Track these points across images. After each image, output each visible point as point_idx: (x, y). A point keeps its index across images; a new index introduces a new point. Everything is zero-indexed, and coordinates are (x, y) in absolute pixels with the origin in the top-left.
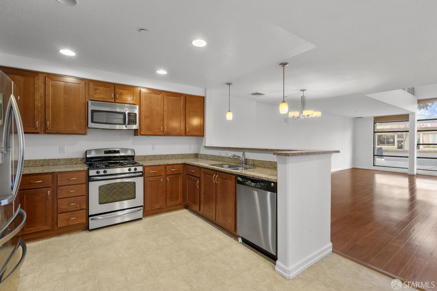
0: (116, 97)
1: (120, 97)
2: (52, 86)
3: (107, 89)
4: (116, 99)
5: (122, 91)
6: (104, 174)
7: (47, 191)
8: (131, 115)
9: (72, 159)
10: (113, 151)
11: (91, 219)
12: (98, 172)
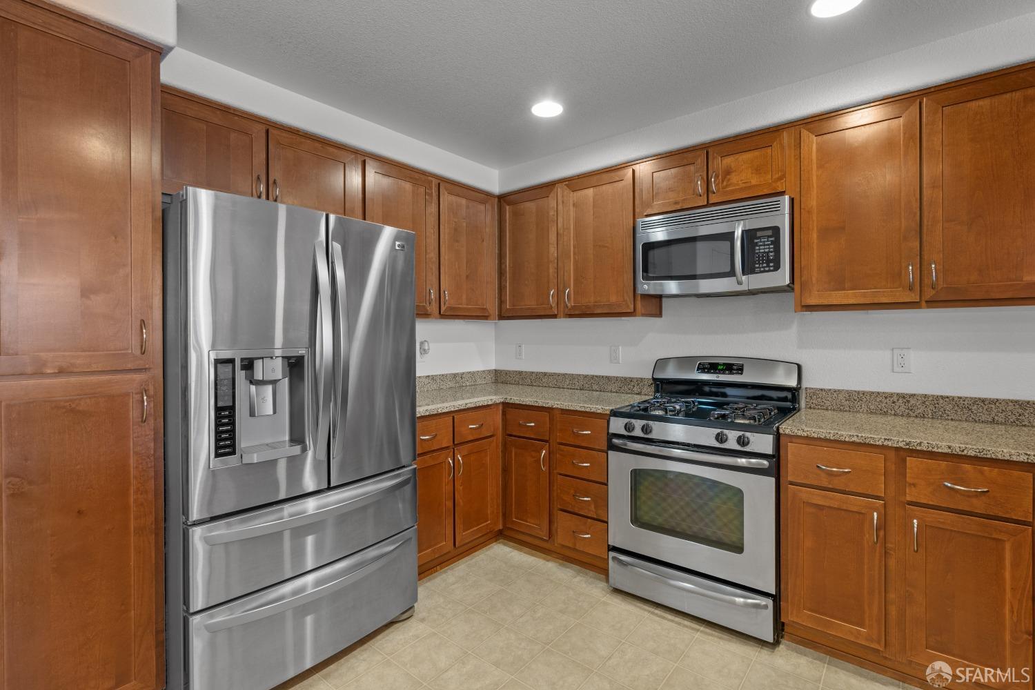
0: (710, 189)
1: (725, 183)
2: (574, 205)
3: (687, 168)
4: (710, 195)
5: (728, 161)
6: (642, 435)
7: (542, 449)
8: (759, 238)
9: (631, 380)
10: (724, 364)
11: (614, 558)
12: (628, 427)
